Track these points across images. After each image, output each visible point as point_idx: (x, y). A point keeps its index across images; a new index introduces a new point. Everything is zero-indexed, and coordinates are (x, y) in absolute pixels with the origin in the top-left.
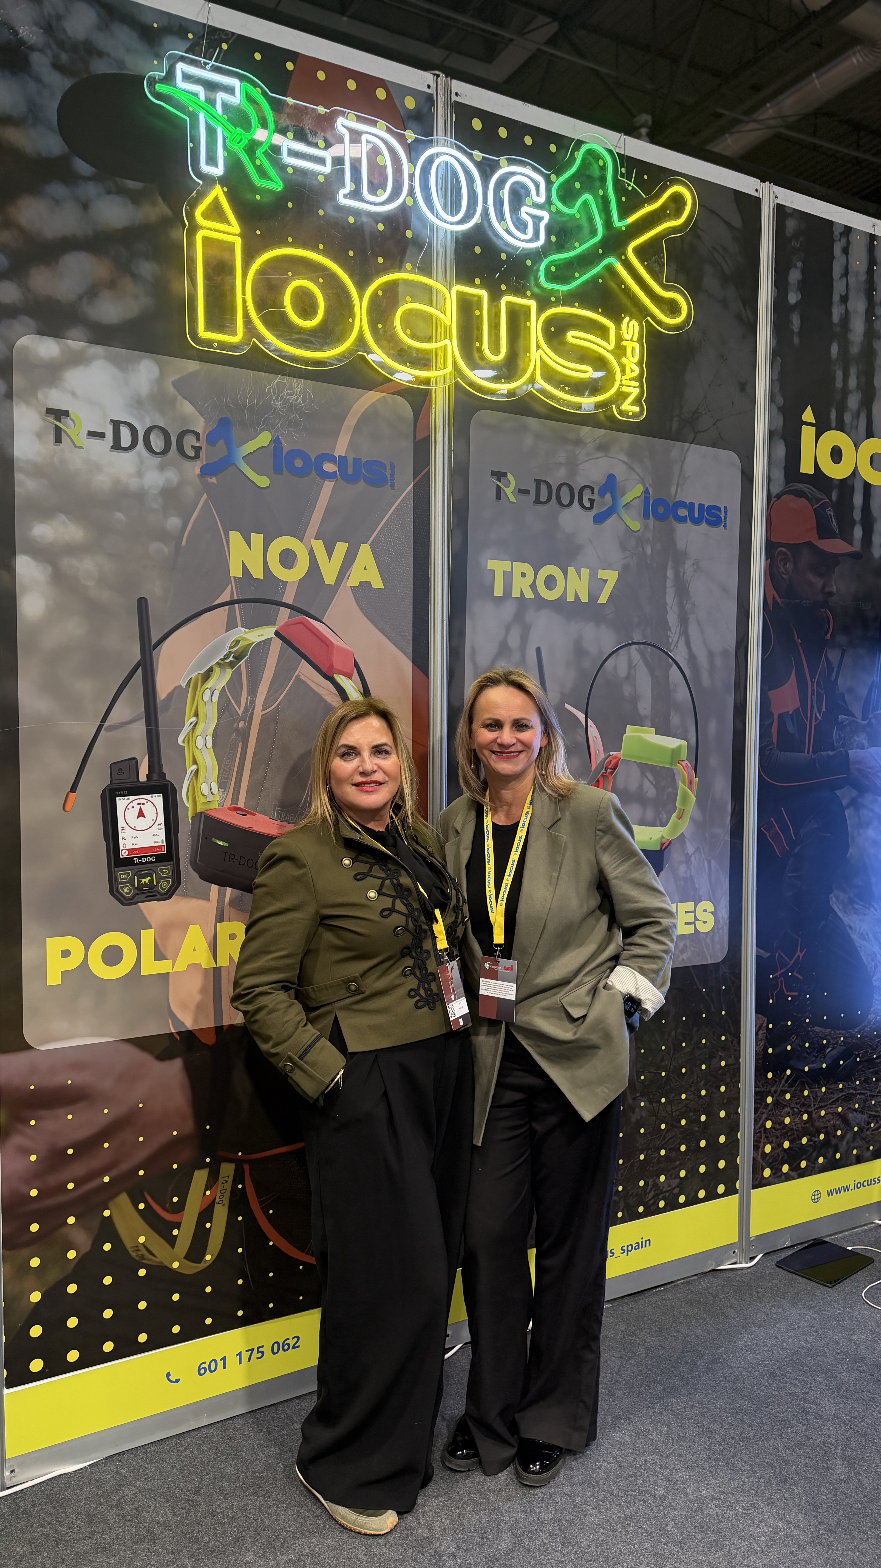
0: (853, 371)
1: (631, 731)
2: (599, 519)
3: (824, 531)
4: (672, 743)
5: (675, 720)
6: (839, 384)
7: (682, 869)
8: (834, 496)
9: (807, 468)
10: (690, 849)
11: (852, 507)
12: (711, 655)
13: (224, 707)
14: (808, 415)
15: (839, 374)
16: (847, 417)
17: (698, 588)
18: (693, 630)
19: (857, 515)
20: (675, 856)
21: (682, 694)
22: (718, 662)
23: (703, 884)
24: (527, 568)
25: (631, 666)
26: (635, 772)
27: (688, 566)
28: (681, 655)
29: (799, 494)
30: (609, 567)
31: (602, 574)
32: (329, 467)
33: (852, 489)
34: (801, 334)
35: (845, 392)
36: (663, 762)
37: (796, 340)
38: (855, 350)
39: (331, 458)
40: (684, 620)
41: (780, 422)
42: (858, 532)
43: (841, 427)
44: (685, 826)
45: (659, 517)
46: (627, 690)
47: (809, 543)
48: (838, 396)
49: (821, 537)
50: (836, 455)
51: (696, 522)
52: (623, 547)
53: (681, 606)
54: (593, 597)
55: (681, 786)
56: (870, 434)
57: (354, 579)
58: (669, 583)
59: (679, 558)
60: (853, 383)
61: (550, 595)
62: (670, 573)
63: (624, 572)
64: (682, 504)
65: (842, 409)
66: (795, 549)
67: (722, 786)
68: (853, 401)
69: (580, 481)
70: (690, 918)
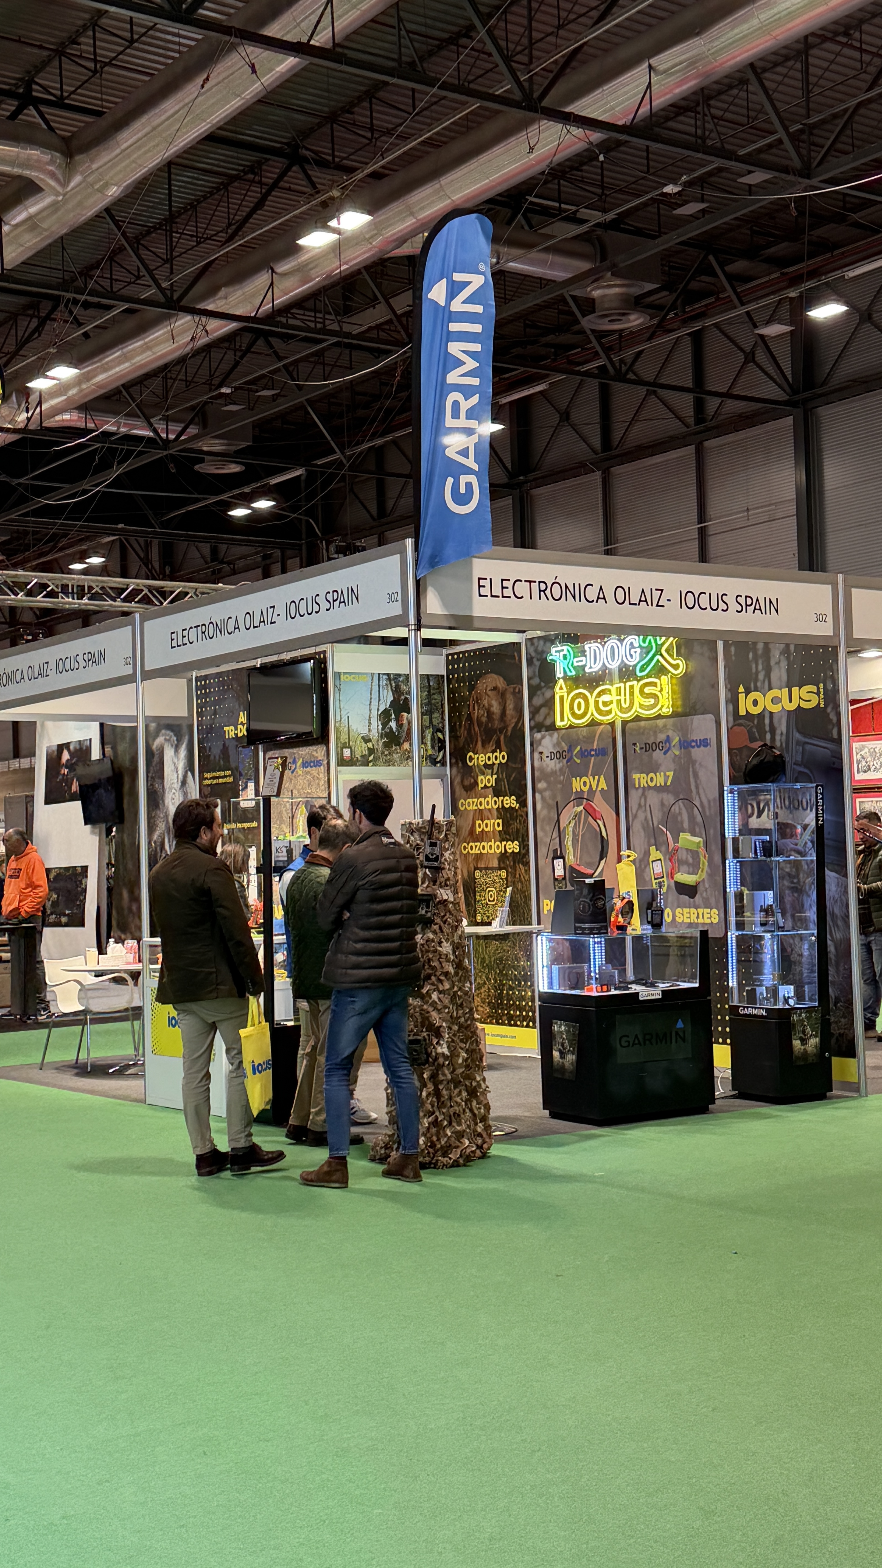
0: (760, 662)
1: (682, 835)
2: (665, 753)
3: (752, 739)
4: (697, 839)
5: (697, 830)
6: (754, 670)
7: (704, 894)
8: (756, 722)
9: (742, 712)
10: (707, 886)
11: (764, 725)
12: (709, 802)
13: (574, 832)
14: (741, 689)
15: (754, 666)
16: (759, 684)
17: (701, 774)
18: (701, 791)
19: (767, 728)
20: (701, 888)
21: (699, 819)
22: (712, 804)
23: (713, 901)
24: (644, 775)
25: (680, 809)
26: (685, 852)
27: (697, 765)
28: (697, 803)
29: (740, 725)
30: (670, 771)
31: (668, 774)
32: (593, 753)
33: (764, 716)
34: (735, 655)
35: (757, 673)
36: (694, 848)
37: (733, 658)
38: (760, 652)
39: (592, 750)
40: (697, 787)
41: (729, 696)
42: (768, 736)
43: (756, 690)
44: (704, 876)
45: (685, 748)
46: (679, 818)
47: (746, 746)
48: (754, 676)
49: (751, 742)
50: (755, 703)
51: (699, 747)
52: (674, 761)
53: (696, 782)
54: (666, 783)
55: (702, 858)
56: (770, 689)
57: (599, 789)
58: (691, 773)
59: (694, 762)
60: (760, 667)
61: (652, 784)
62: (691, 770)
63: (675, 771)
64: (693, 741)
65: (756, 680)
66: (740, 749)
67: (718, 858)
68: (761, 676)
69: (659, 740)
70: (709, 916)
